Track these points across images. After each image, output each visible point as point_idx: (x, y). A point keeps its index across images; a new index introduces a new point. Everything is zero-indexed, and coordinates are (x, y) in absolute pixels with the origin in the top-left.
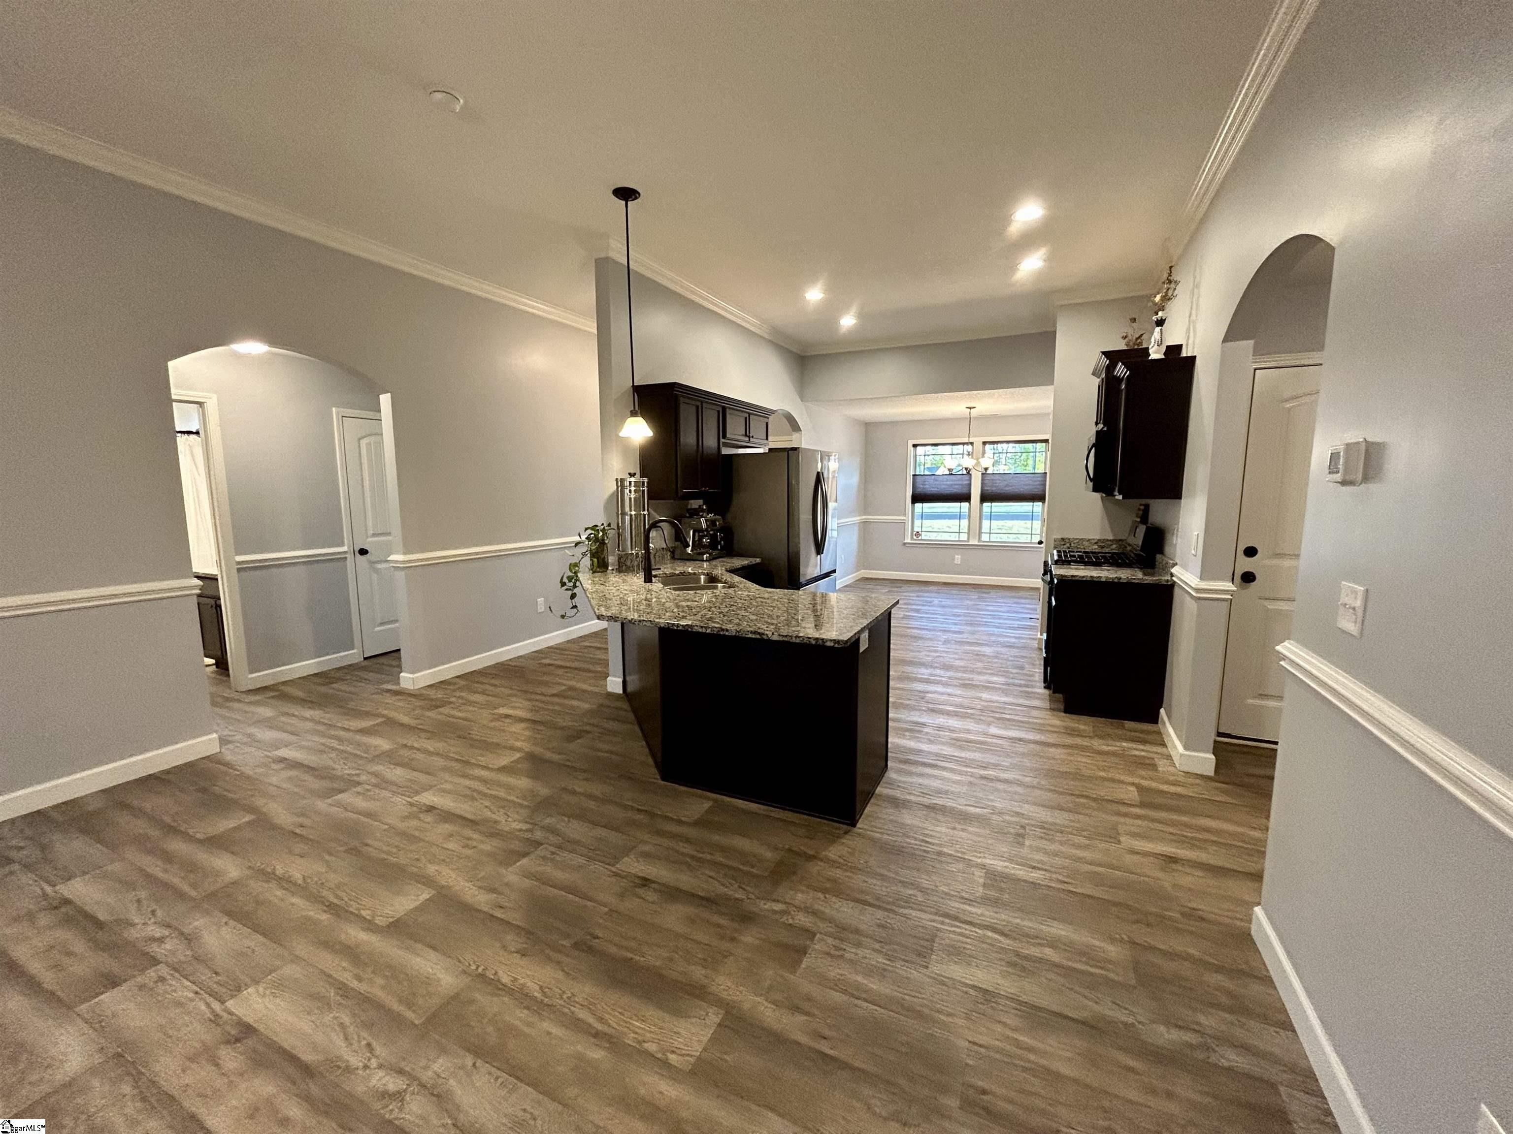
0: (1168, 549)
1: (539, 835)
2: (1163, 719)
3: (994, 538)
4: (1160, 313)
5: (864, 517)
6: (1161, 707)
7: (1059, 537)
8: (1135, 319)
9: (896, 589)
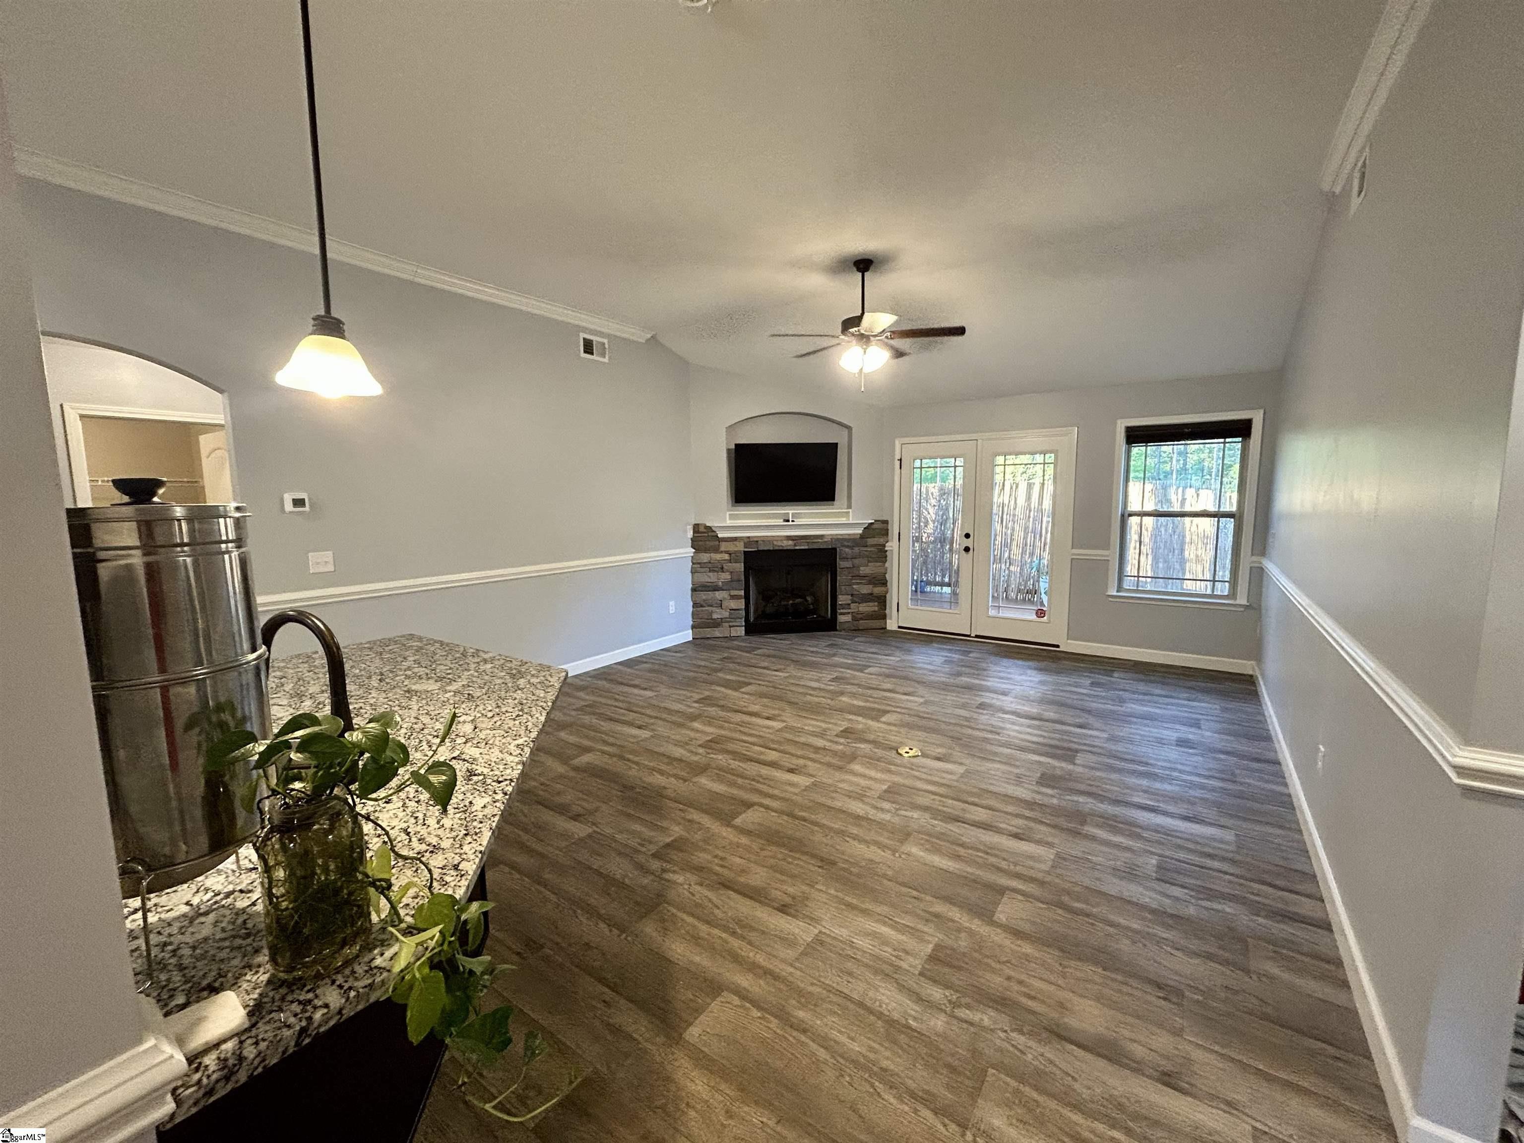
1: (655, 865)
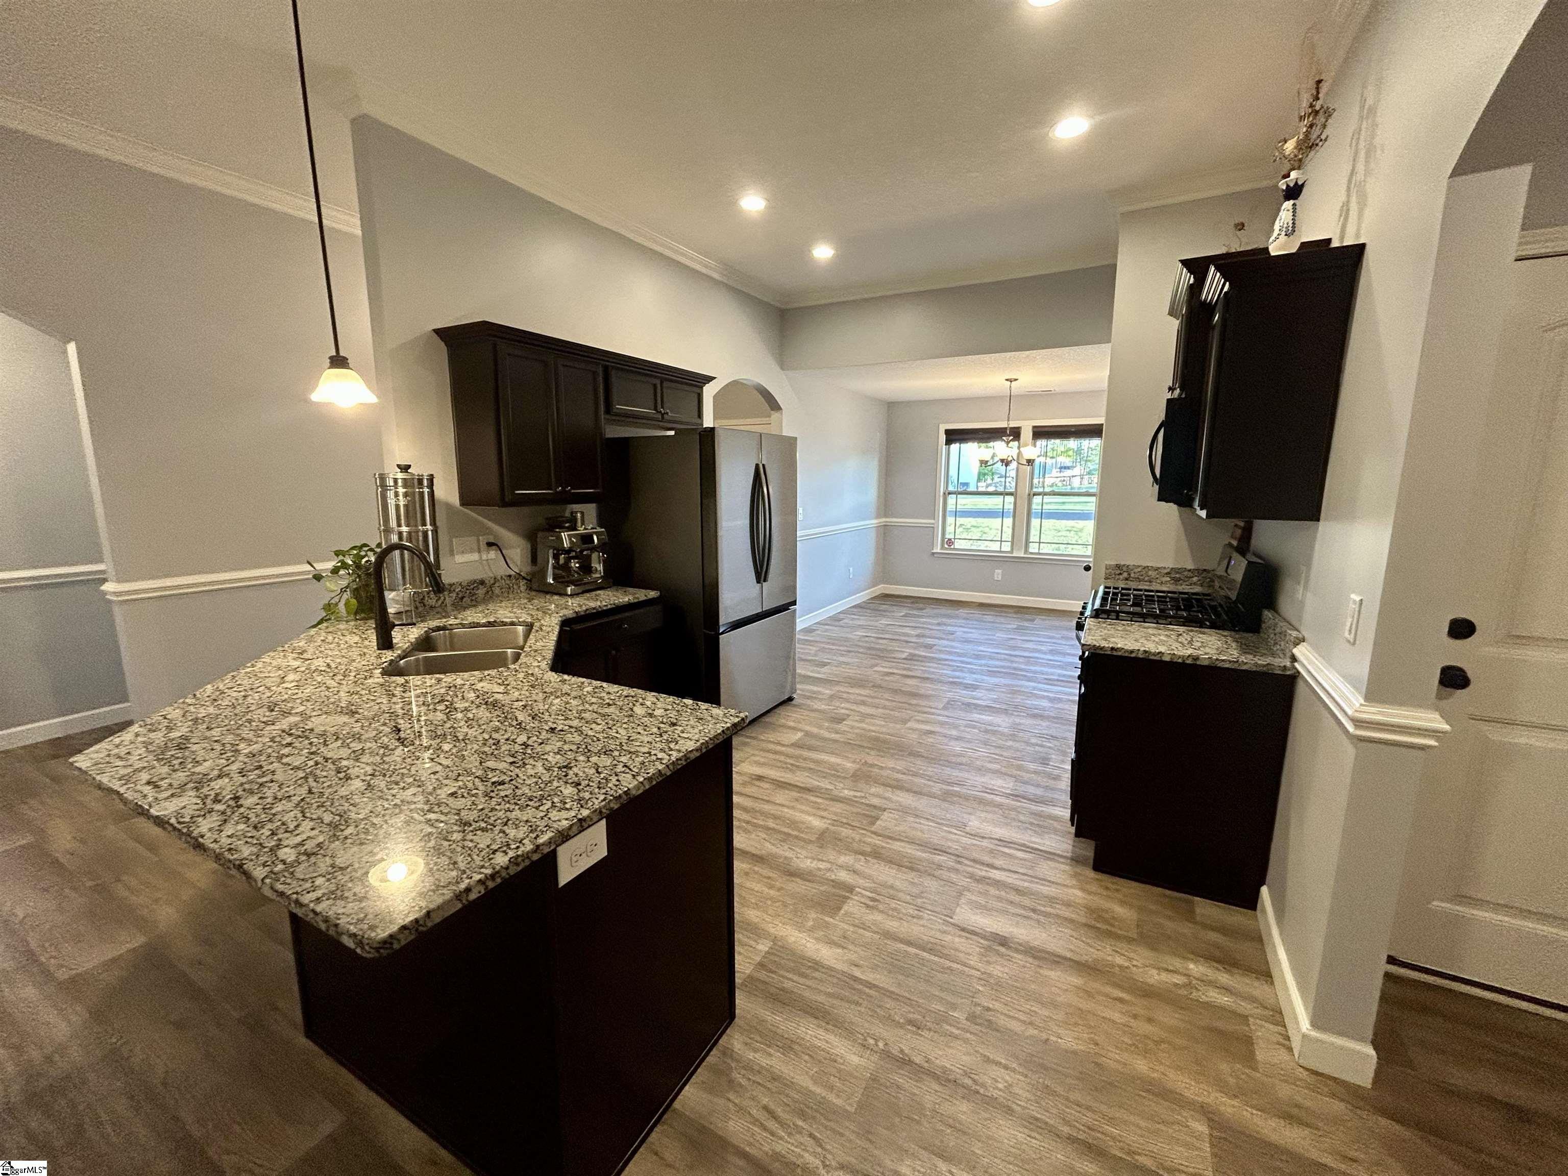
0: (1285, 604)
2: (1263, 906)
3: (1046, 549)
4: (1294, 175)
5: (884, 520)
6: (1263, 883)
7: (1113, 563)
8: (1243, 225)
9: (915, 612)
